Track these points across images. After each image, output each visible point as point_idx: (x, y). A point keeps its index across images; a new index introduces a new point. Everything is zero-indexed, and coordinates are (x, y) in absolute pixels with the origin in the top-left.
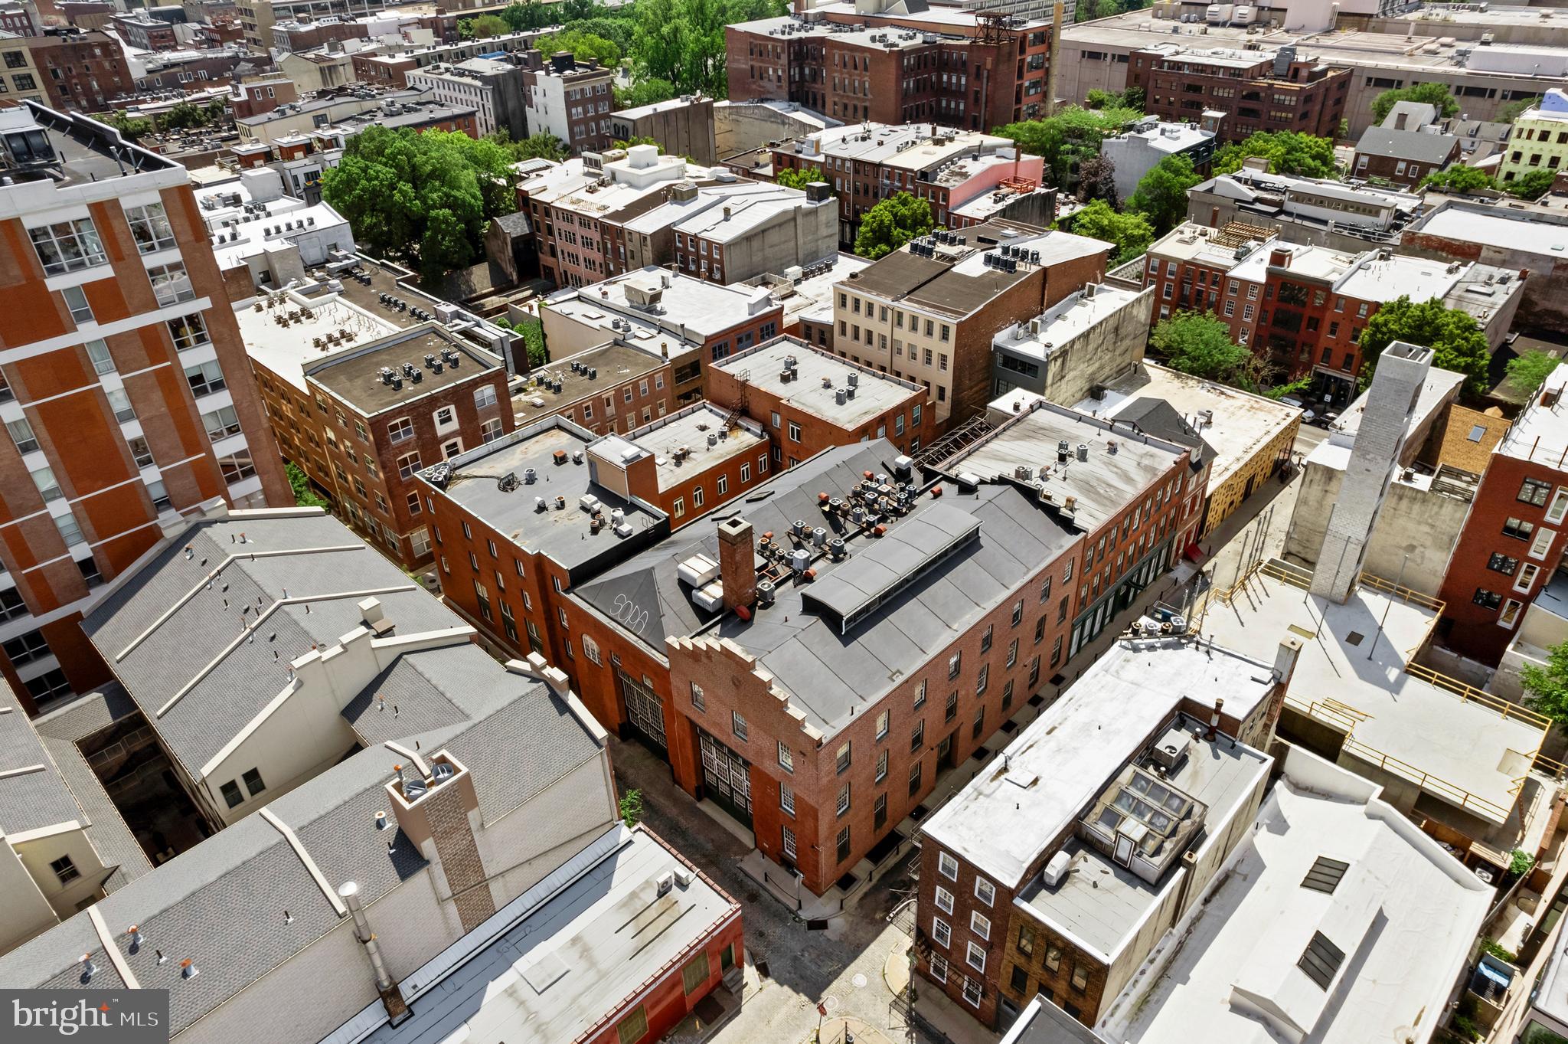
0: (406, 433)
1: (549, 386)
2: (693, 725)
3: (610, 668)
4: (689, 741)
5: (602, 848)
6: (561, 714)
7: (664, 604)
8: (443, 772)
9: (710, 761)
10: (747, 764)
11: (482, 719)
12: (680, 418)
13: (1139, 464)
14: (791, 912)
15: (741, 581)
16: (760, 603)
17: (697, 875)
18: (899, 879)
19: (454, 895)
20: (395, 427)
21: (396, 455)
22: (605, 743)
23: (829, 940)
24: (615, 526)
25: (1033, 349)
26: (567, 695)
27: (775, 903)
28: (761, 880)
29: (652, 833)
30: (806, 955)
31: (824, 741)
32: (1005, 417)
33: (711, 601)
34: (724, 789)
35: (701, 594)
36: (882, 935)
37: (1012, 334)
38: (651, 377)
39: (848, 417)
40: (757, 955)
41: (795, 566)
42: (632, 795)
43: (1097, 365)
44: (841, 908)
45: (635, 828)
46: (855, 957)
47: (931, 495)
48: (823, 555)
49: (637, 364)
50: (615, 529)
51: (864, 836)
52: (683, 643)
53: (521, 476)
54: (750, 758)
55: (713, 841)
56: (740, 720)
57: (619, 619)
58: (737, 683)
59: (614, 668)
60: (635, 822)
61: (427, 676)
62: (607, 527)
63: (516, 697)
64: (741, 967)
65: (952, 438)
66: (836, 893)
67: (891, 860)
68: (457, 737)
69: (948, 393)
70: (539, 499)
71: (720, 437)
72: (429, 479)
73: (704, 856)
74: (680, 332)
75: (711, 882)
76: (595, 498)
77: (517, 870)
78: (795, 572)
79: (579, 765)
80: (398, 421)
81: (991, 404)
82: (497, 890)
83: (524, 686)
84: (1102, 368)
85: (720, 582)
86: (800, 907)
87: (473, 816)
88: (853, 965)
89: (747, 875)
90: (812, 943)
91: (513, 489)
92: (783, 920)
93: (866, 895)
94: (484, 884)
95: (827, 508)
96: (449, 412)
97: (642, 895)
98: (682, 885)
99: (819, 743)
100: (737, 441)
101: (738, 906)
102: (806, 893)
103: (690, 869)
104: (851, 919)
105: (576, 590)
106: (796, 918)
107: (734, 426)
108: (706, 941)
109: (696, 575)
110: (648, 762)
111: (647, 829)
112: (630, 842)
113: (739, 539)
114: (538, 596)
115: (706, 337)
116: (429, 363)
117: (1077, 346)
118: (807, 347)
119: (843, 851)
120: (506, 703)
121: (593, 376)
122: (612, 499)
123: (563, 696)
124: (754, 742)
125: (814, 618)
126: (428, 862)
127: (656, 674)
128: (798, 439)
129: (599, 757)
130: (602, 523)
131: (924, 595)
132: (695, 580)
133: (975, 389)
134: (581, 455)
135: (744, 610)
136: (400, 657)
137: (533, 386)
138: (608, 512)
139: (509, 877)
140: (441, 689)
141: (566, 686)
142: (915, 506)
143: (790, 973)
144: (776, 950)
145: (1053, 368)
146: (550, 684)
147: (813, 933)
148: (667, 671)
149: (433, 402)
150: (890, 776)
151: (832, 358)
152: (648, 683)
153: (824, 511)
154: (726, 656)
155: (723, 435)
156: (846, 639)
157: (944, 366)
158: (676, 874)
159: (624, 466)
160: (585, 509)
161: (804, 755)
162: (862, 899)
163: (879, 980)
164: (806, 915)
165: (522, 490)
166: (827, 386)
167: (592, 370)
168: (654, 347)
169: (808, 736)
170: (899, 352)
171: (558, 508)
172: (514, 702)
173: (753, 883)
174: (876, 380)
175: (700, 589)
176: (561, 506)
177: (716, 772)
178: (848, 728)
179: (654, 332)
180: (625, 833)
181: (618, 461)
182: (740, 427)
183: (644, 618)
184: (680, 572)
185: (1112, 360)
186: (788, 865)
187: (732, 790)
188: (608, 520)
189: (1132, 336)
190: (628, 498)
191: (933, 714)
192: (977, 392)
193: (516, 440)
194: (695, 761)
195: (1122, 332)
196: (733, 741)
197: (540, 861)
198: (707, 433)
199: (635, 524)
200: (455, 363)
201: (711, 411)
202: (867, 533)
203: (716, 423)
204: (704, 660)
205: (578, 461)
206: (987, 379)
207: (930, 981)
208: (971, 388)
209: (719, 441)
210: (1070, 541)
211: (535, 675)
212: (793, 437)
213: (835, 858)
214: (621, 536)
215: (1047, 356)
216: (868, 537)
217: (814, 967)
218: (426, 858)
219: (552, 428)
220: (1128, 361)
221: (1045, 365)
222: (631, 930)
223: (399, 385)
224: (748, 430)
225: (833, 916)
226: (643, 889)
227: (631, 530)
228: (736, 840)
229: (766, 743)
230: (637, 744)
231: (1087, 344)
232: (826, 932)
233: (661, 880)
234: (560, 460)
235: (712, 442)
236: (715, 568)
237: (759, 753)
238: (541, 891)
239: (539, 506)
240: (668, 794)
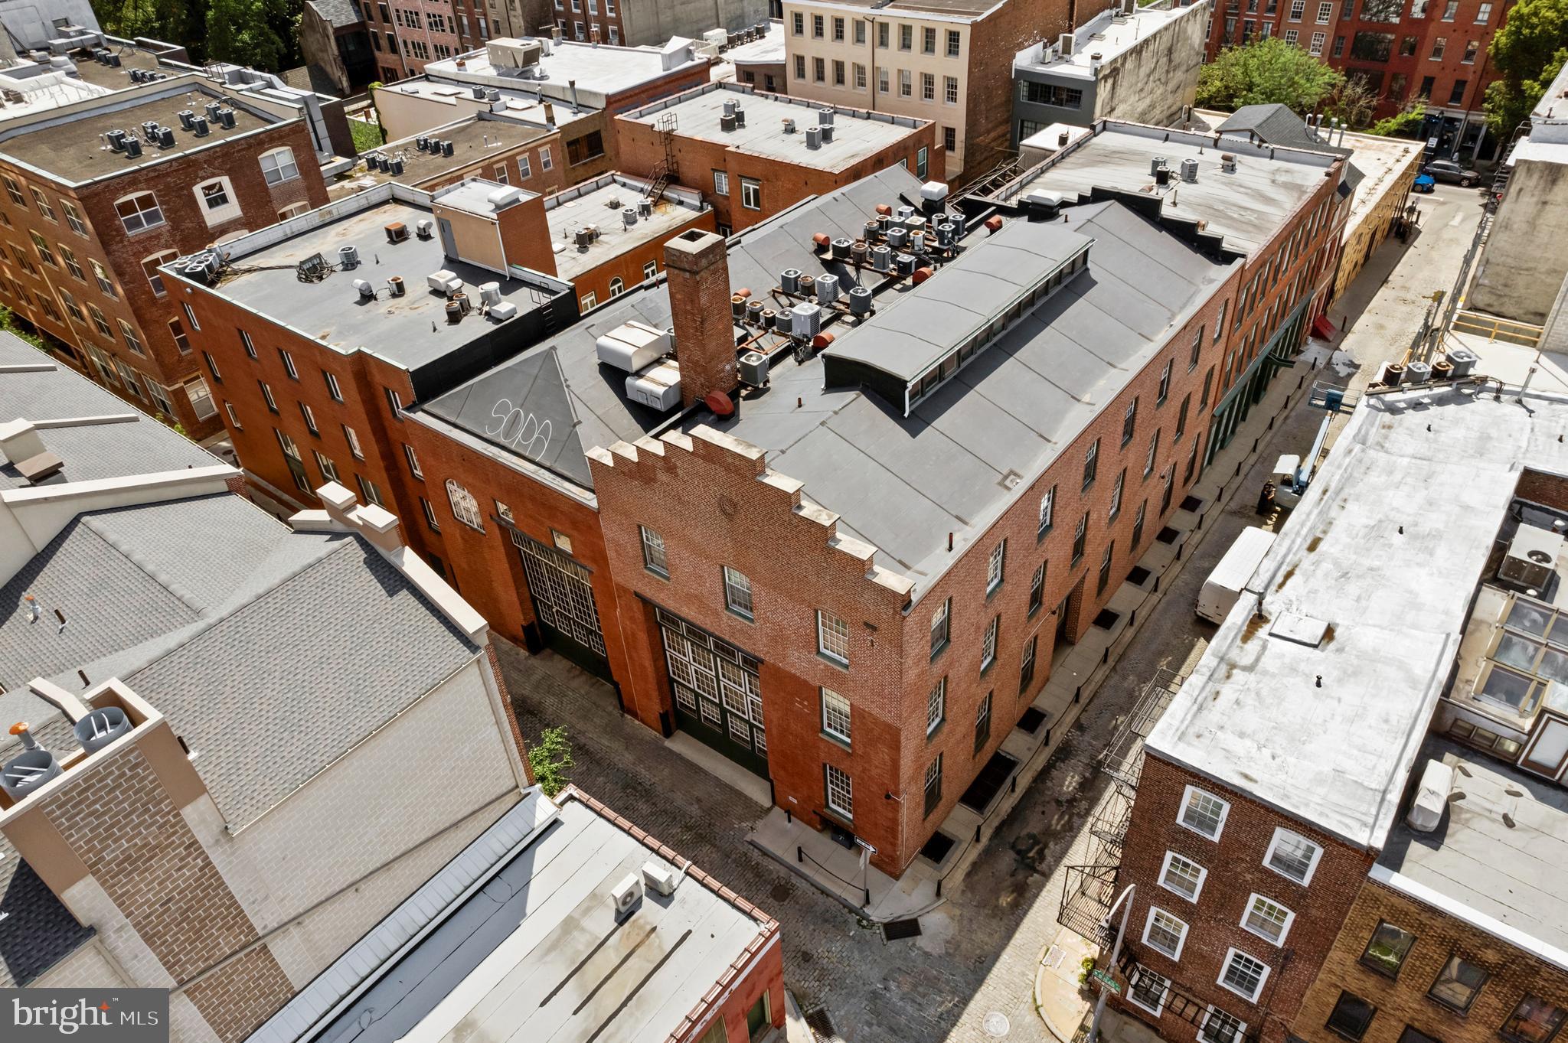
0: (152, 218)
1: (385, 167)
2: (647, 604)
3: (497, 531)
4: (643, 637)
5: (502, 839)
6: (391, 593)
7: (578, 405)
8: (102, 727)
9: (682, 667)
10: (752, 663)
11: (224, 613)
12: (580, 195)
13: (1273, 181)
14: (852, 910)
15: (712, 346)
16: (744, 393)
17: (687, 873)
18: (1024, 833)
19: (182, 983)
20: (127, 208)
21: (139, 255)
22: (483, 640)
23: (927, 954)
24: (486, 308)
25: (1078, 67)
26: (401, 554)
27: (821, 898)
28: (791, 859)
29: (593, 802)
30: (893, 986)
31: (915, 598)
32: (1046, 153)
33: (661, 390)
34: (710, 712)
35: (641, 383)
36: (1017, 935)
37: (1037, 56)
38: (533, 151)
39: (829, 159)
40: (805, 996)
41: (796, 331)
42: (551, 738)
43: (1148, 101)
44: (938, 894)
45: (563, 796)
46: (980, 981)
47: (987, 231)
48: (837, 317)
49: (510, 137)
50: (488, 314)
51: (961, 772)
52: (619, 452)
53: (334, 260)
54: (760, 648)
55: (699, 801)
56: (737, 579)
57: (502, 441)
58: (728, 509)
59: (504, 529)
60: (562, 785)
61: (124, 548)
62: (475, 313)
63: (297, 568)
64: (780, 1024)
65: (979, 186)
66: (923, 868)
67: (1004, 803)
68: (169, 653)
69: (960, 137)
70: (359, 282)
71: (641, 214)
72: (180, 271)
73: (688, 828)
74: (570, 98)
75: (715, 884)
76: (454, 274)
77: (329, 907)
78: (798, 342)
79: (434, 688)
80: (133, 196)
81: (1025, 142)
82: (289, 954)
83: (319, 546)
84: (1152, 106)
85: (671, 362)
86: (867, 901)
87: (197, 815)
88: (978, 996)
89: (765, 853)
90: (898, 963)
91: (321, 278)
92: (841, 927)
93: (975, 866)
94: (256, 946)
95: (829, 256)
96: (221, 189)
97: (586, 923)
98: (661, 895)
99: (906, 602)
100: (665, 218)
101: (773, 925)
102: (877, 875)
103: (672, 862)
104: (957, 912)
105: (426, 406)
106: (864, 921)
107: (661, 200)
108: (721, 1002)
109: (629, 350)
110: (575, 684)
111: (585, 796)
112: (555, 824)
113: (704, 262)
115: (608, 97)
116: (188, 124)
117: (1129, 65)
118: (752, 92)
119: (932, 797)
120: (277, 581)
121: (449, 151)
122: (474, 274)
123: (392, 558)
124: (766, 620)
125: (851, 395)
126: (91, 931)
127: (575, 524)
128: (757, 204)
129: (475, 670)
130: (465, 307)
131: (1025, 353)
132: (628, 359)
133: (993, 135)
134: (429, 225)
135: (722, 397)
136: (76, 521)
137: (361, 170)
138: (473, 293)
139: (311, 923)
140: (150, 568)
141: (395, 537)
142: (964, 249)
143: (870, 1025)
144: (837, 984)
145: (1103, 91)
146: (363, 537)
147: (895, 945)
148: (595, 514)
149: (190, 167)
150: (1000, 662)
151: (790, 101)
152: (564, 544)
153: (824, 262)
154: (704, 458)
155: (645, 210)
156: (914, 424)
157: (952, 96)
158: (647, 876)
159: (495, 216)
160: (438, 293)
161: (874, 629)
162: (969, 875)
163: (1030, 1018)
164: (880, 912)
165: (337, 279)
166: (790, 129)
167: (446, 143)
168: (538, 115)
169: (883, 590)
170: (885, 87)
171: (394, 296)
172: (293, 577)
173: (778, 866)
174: (858, 123)
175: (639, 374)
176: (399, 290)
177: (694, 685)
178: (949, 573)
179: (534, 102)
180: (544, 808)
181: (487, 211)
182: (669, 201)
183: (545, 432)
184: (601, 350)
185: (1164, 98)
186: (845, 835)
187: (724, 712)
188: (476, 302)
189: (1184, 68)
190: (506, 271)
191: (1059, 549)
192: (994, 140)
193: (328, 219)
194: (656, 668)
195: (1177, 57)
196: (724, 625)
197: (381, 880)
198: (621, 210)
199: (520, 304)
200: (229, 122)
201: (624, 185)
202: (898, 286)
203: (633, 200)
204: (663, 476)
205: (424, 235)
206: (1006, 121)
207: (1124, 1012)
208: (988, 132)
209: (641, 220)
210: (1224, 273)
211: (339, 527)
212: (748, 202)
213: (921, 810)
214: (498, 321)
215: (1096, 72)
216: (900, 291)
217: (909, 1009)
218: (84, 921)
219: (385, 202)
221: (1093, 86)
222: (570, 996)
223: (135, 150)
224: (681, 203)
225: (926, 910)
226: (587, 911)
227: (514, 311)
228: (739, 794)
229: (791, 617)
230: (557, 657)
231: (1139, 66)
232: (920, 941)
233: (620, 891)
234: (397, 236)
235: (630, 220)
236: (661, 339)
237: (778, 639)
238: (389, 938)
239: (363, 296)
240: (614, 731)
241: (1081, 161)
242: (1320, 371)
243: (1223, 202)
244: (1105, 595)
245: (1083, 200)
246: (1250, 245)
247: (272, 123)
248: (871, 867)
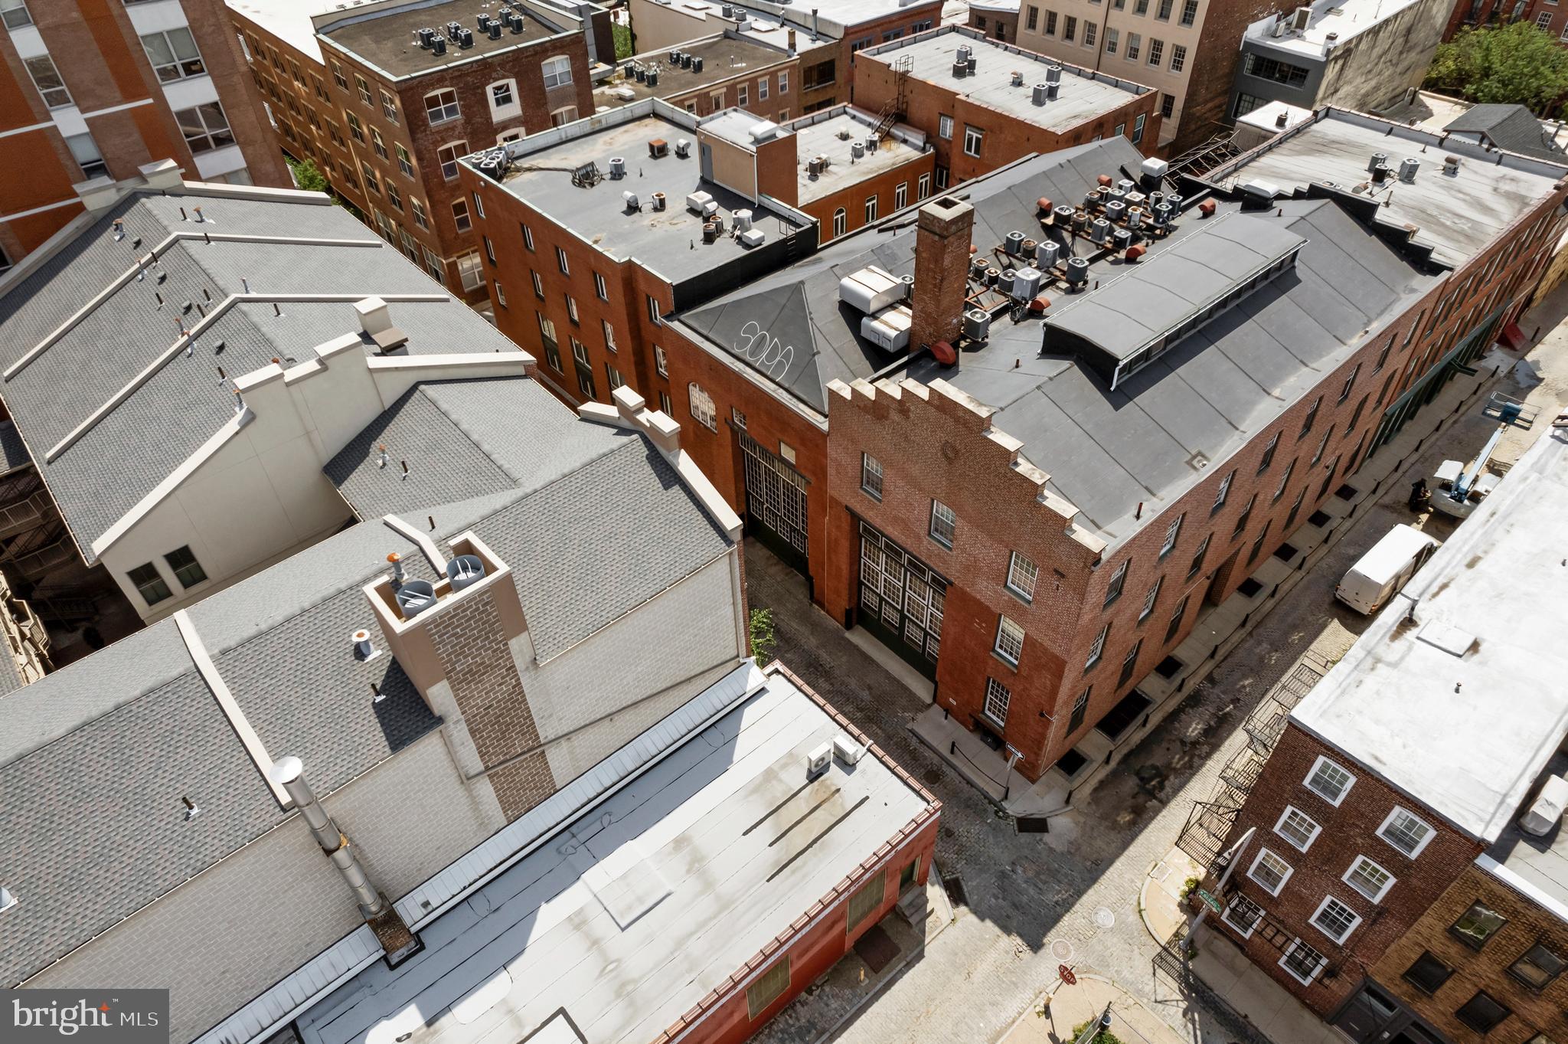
0: (450, 110)
1: (641, 77)
2: (855, 517)
3: (729, 433)
4: (845, 545)
5: (720, 697)
6: (667, 487)
7: (818, 336)
8: (467, 568)
9: (873, 575)
10: (941, 585)
11: (538, 486)
12: (813, 123)
13: (1496, 190)
14: (991, 801)
15: (945, 302)
16: (963, 344)
17: (869, 750)
18: (1149, 763)
19: (487, 769)
20: (434, 101)
21: (436, 143)
22: (737, 537)
23: (1051, 850)
24: (737, 233)
25: (1310, 45)
26: (677, 456)
27: (966, 787)
28: (945, 751)
29: (795, 678)
30: (1019, 870)
31: (1106, 555)
32: (1262, 135)
33: (893, 334)
34: (891, 615)
35: (875, 324)
36: (1131, 848)
37: (1269, 28)
38: (773, 75)
39: (1053, 117)
40: (944, 864)
41: (1016, 293)
42: (760, 616)
43: (1373, 83)
44: (1067, 802)
45: (770, 669)
46: (1093, 879)
47: (1200, 213)
48: (1052, 283)
49: (754, 58)
50: (739, 238)
51: (1102, 703)
52: (859, 388)
53: (605, 169)
54: (953, 573)
55: (870, 688)
56: (943, 511)
57: (748, 358)
58: (950, 454)
59: (735, 432)
60: (771, 660)
61: (454, 417)
62: (726, 235)
63: (594, 456)
64: (922, 883)
65: (1192, 158)
66: (1057, 777)
67: (1134, 735)
68: (496, 513)
69: (1178, 105)
70: (628, 194)
71: (869, 148)
72: (477, 166)
73: (861, 710)
74: (810, 25)
75: (892, 763)
76: (710, 197)
77: (590, 730)
78: (1016, 302)
79: (695, 571)
80: (438, 92)
81: (1243, 118)
82: (558, 760)
83: (605, 440)
84: (1377, 88)
85: (903, 308)
86: (1006, 797)
87: (518, 647)
88: (1091, 892)
89: (922, 741)
90: (1026, 852)
91: (592, 185)
92: (981, 814)
93: (1102, 785)
94: (537, 750)
95: (1049, 221)
96: (508, 90)
97: (784, 775)
98: (846, 763)
99: (1096, 557)
100: (890, 155)
101: (937, 804)
102: (1018, 778)
103: (857, 739)
104: (1082, 820)
105: (682, 317)
106: (1001, 812)
107: (887, 137)
109: (870, 294)
111: (789, 673)
112: (762, 691)
113: (954, 228)
114: (626, 328)
115: (846, 28)
116: (483, 25)
117: (1363, 46)
118: (983, 39)
119: (1076, 719)
120: (578, 465)
121: (699, 67)
122: (730, 199)
123: (670, 458)
124: (964, 551)
125: (1066, 364)
126: (441, 720)
127: (803, 441)
128: (977, 152)
129: (727, 559)
130: (720, 229)
131: (1224, 342)
132: (868, 302)
133: (1210, 105)
134: (688, 145)
135: (947, 347)
136: (414, 388)
137: (619, 77)
138: (726, 217)
139: (578, 740)
140: (475, 437)
141: (675, 442)
142: (1176, 228)
143: (997, 898)
144: (973, 860)
145: (1331, 72)
146: (649, 438)
147: (1025, 837)
148: (824, 436)
149: (485, 69)
150: (1155, 614)
151: (1019, 53)
152: (788, 454)
153: (1045, 226)
154: (937, 408)
155: (872, 145)
156: (1119, 398)
157: (1178, 65)
158: (836, 747)
159: (754, 148)
160: (694, 211)
161: (1062, 576)
162: (1096, 790)
163: (1133, 918)
164: (1017, 807)
165: (605, 187)
166: (1018, 82)
167: (697, 60)
168: (780, 38)
169: (1078, 546)
170: (1113, 48)
171: (656, 209)
172: (591, 463)
173: (932, 755)
174: (1082, 82)
175: (874, 316)
176: (660, 206)
177: (881, 590)
178: (1134, 539)
179: (776, 25)
180: (755, 676)
181: (746, 142)
182: (894, 138)
183: (787, 356)
184: (843, 289)
185: (1391, 78)
186: (996, 741)
187: (903, 617)
188: (728, 226)
189: (1419, 49)
190: (756, 199)
191: (1225, 523)
192: (1210, 110)
193: (597, 127)
194: (851, 571)
195: (1413, 37)
196: (925, 548)
197: (628, 715)
198: (850, 143)
199: (766, 232)
200: (518, 27)
201: (854, 117)
202: (1111, 258)
203: (862, 134)
204: (895, 416)
205: (682, 154)
206: (1225, 92)
207: (1217, 929)
208: (1206, 102)
209: (867, 154)
210: (1425, 284)
211: (625, 423)
212: (969, 149)
213: (1065, 730)
214: (747, 246)
215: (1328, 52)
216: (1113, 263)
217: (1031, 891)
218: (438, 713)
219: (647, 116)
220: (1404, 86)
221: (1320, 67)
222: (767, 832)
223: (441, 48)
224: (905, 141)
225: (1055, 814)
226: (784, 766)
227: (762, 239)
228: (905, 689)
229: (987, 552)
231: (1373, 47)
232: (1046, 837)
233: (815, 756)
234: (658, 151)
235: (857, 153)
236: (898, 286)
237: (972, 568)
238: (627, 761)
239: (629, 206)
240: (805, 618)
241: (1298, 148)
242: (1499, 379)
243: (1438, 207)
244: (1253, 567)
245: (1298, 195)
246: (1456, 256)
247: (557, 33)
248: (1014, 770)
